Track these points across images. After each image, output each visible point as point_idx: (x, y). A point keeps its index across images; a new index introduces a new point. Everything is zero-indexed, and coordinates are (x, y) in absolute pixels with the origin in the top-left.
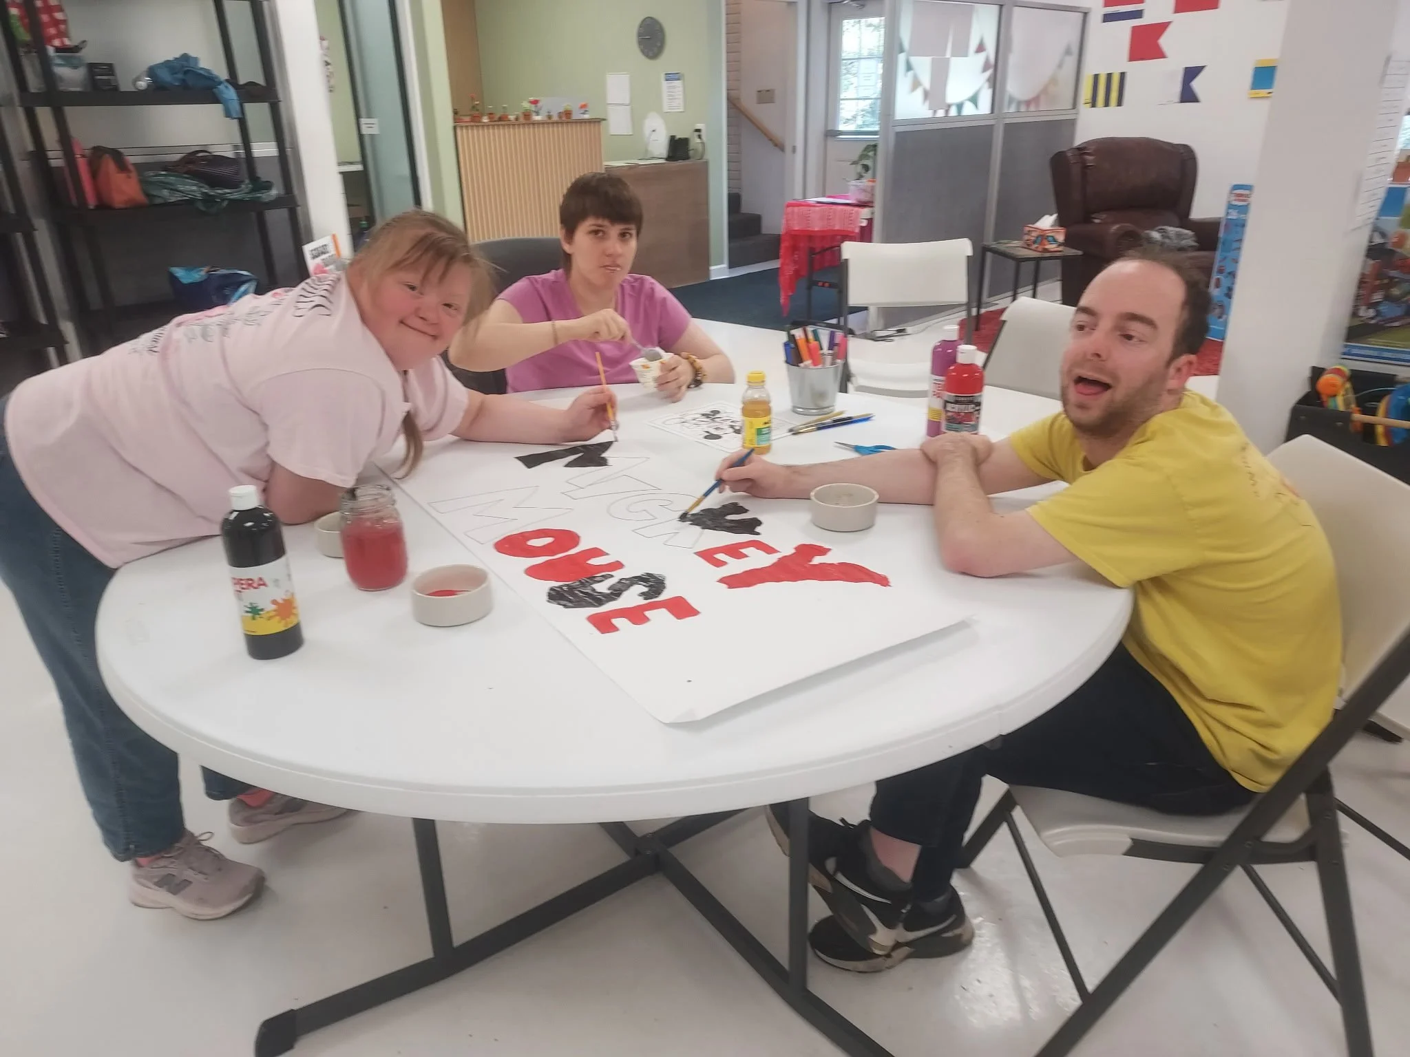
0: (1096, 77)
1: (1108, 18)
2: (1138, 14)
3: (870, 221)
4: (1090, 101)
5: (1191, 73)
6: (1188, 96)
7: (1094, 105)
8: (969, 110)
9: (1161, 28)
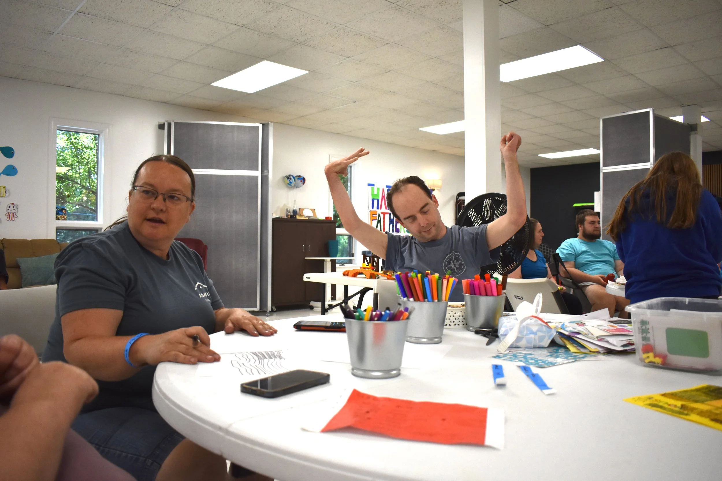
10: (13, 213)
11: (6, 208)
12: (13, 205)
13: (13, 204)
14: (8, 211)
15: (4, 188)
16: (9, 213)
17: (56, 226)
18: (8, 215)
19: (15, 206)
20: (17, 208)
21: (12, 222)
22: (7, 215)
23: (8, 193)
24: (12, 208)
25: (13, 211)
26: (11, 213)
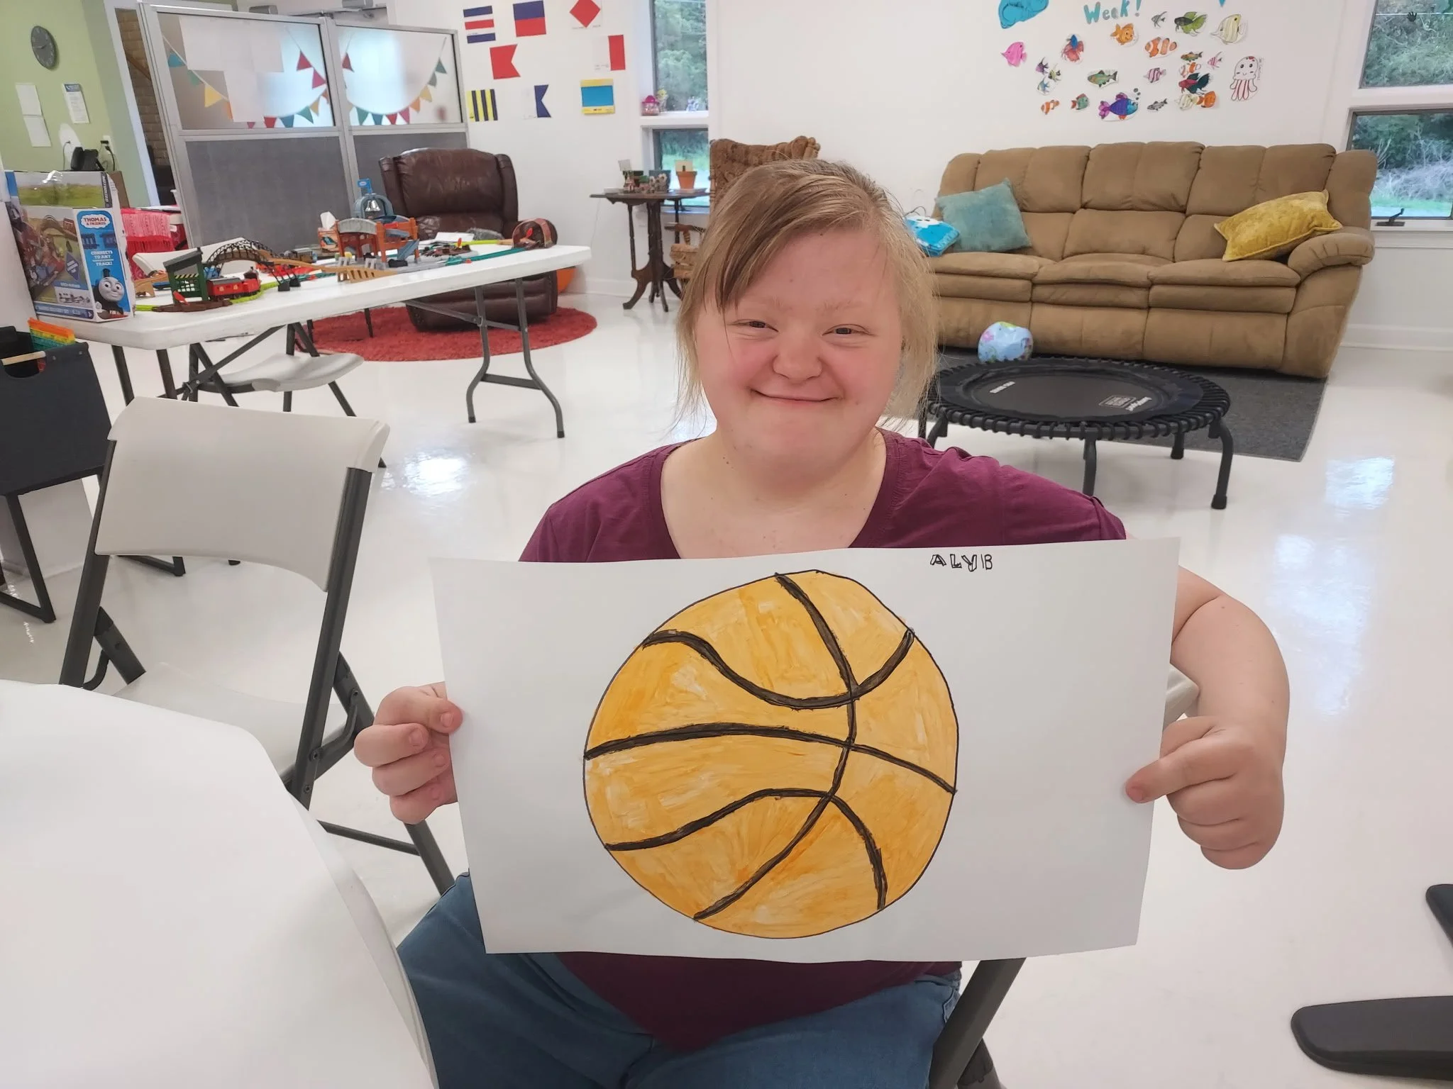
0: (474, 93)
1: (472, 39)
2: (491, 37)
3: (181, 227)
4: (473, 115)
5: (540, 91)
6: (542, 112)
7: (477, 119)
8: (300, 122)
9: (510, 50)
10: (1247, 82)
11: (1234, 68)
12: (1250, 62)
13: (1251, 58)
14: (1238, 77)
15: (1236, 19)
16: (1239, 82)
17: (1349, 107)
18: (1235, 88)
19: (1254, 64)
20: (1260, 68)
21: (1243, 103)
22: (1233, 86)
23: (1241, 33)
24: (1247, 69)
25: (1250, 76)
26: (1243, 82)
